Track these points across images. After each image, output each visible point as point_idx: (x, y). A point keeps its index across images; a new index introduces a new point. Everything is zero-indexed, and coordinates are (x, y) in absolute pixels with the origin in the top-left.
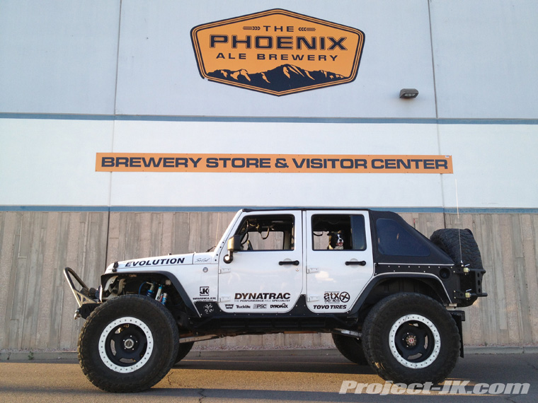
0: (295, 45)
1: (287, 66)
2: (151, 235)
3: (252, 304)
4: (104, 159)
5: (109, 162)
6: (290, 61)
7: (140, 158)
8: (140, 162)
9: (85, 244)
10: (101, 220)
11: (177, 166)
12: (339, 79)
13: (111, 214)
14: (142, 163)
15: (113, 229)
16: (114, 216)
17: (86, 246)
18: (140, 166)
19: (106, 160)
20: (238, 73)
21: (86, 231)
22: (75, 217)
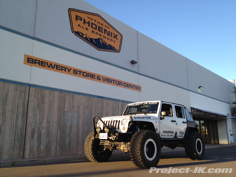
0: (103, 32)
1: (101, 39)
2: (49, 101)
3: (166, 135)
4: (28, 58)
5: (31, 61)
6: (102, 38)
7: (46, 63)
8: (45, 64)
9: (17, 102)
10: (26, 90)
11: (62, 70)
12: (116, 50)
13: (30, 88)
14: (46, 65)
15: (31, 96)
16: (32, 89)
17: (17, 103)
18: (45, 66)
19: (29, 59)
20: (85, 36)
21: (18, 95)
22: (12, 87)
